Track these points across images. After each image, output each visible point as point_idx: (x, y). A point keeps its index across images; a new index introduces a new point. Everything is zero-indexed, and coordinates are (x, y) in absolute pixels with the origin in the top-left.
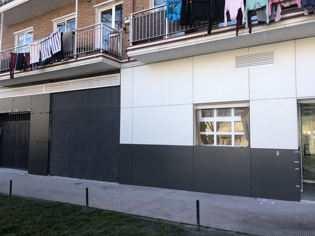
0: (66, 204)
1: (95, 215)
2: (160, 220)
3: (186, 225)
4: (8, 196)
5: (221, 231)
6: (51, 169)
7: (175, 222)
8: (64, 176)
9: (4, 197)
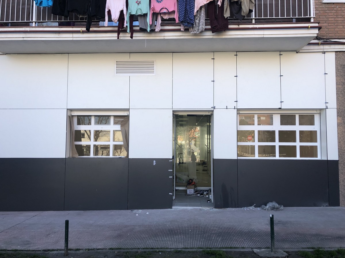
2: (17, 250)
5: (93, 251)
7: (37, 250)
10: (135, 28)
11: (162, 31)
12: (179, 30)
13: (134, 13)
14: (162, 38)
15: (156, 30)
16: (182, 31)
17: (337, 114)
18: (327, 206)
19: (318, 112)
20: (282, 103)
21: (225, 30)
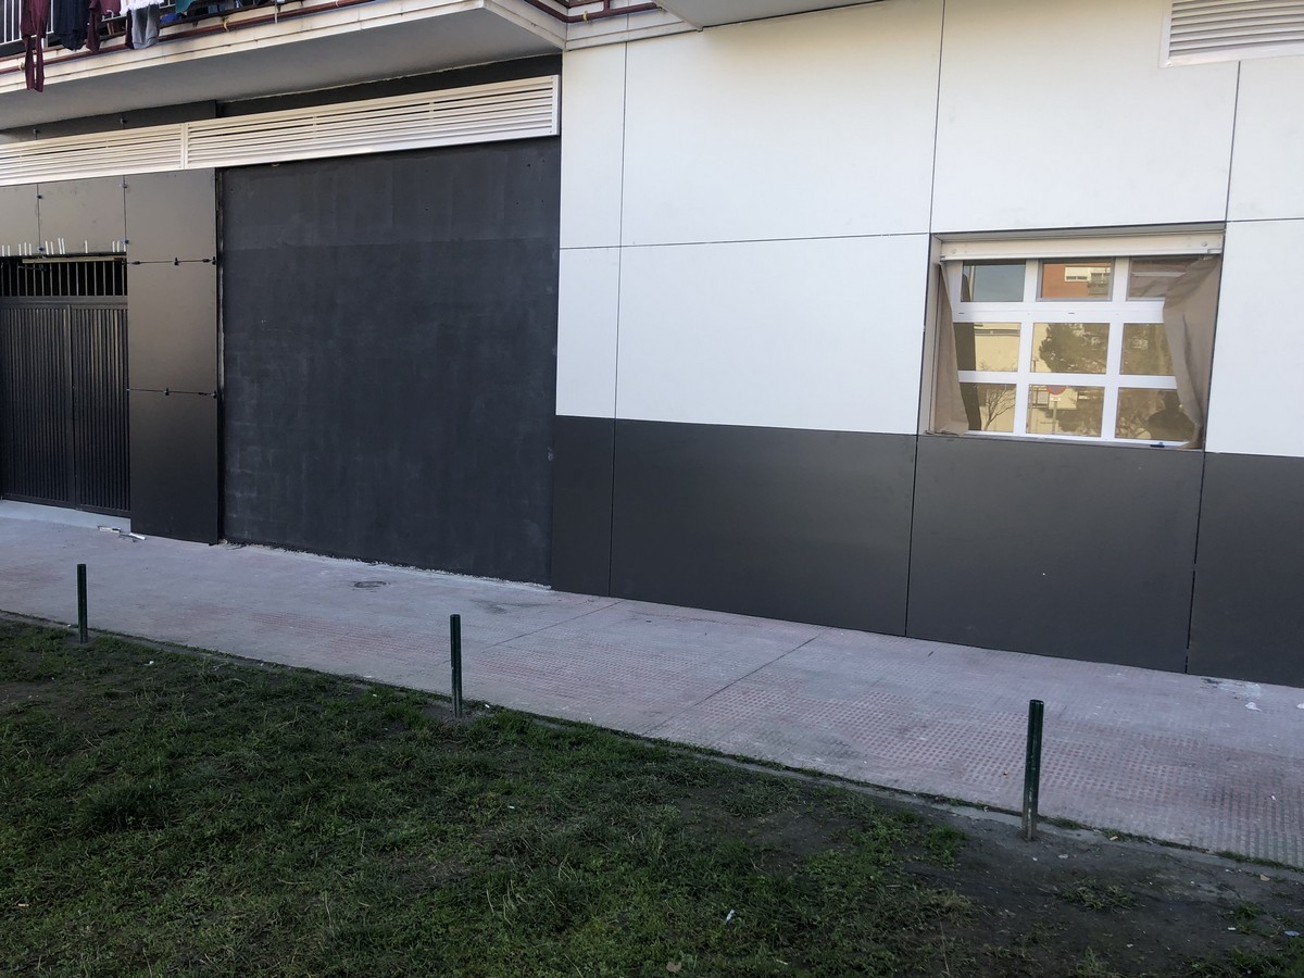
0: (347, 679)
1: (505, 743)
2: (821, 774)
3: (953, 805)
4: (72, 634)
5: (1144, 846)
6: (233, 515)
7: (896, 791)
8: (294, 548)
9: (53, 638)
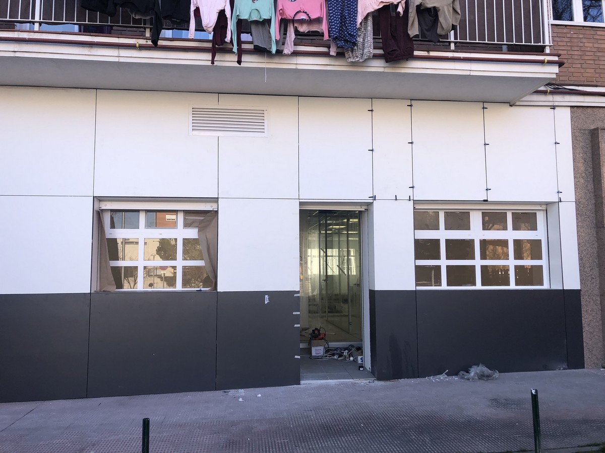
10: (244, 46)
11: (296, 54)
12: (326, 55)
13: (244, 16)
14: (293, 67)
15: (286, 51)
16: (332, 56)
17: (576, 211)
18: (564, 369)
19: (544, 207)
20: (489, 191)
21: (407, 60)
